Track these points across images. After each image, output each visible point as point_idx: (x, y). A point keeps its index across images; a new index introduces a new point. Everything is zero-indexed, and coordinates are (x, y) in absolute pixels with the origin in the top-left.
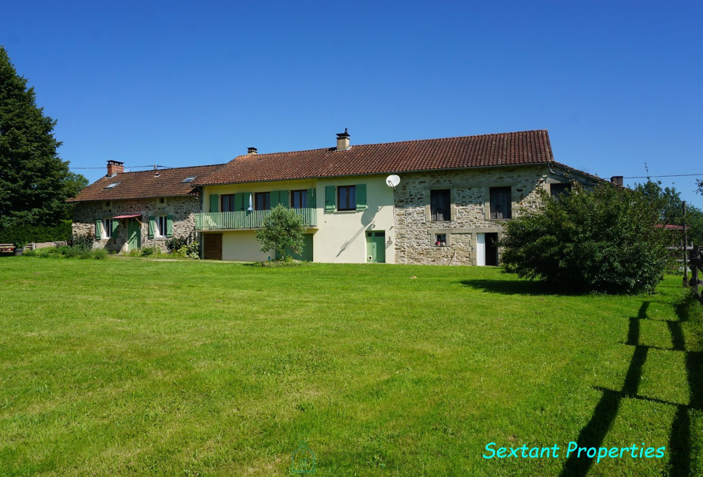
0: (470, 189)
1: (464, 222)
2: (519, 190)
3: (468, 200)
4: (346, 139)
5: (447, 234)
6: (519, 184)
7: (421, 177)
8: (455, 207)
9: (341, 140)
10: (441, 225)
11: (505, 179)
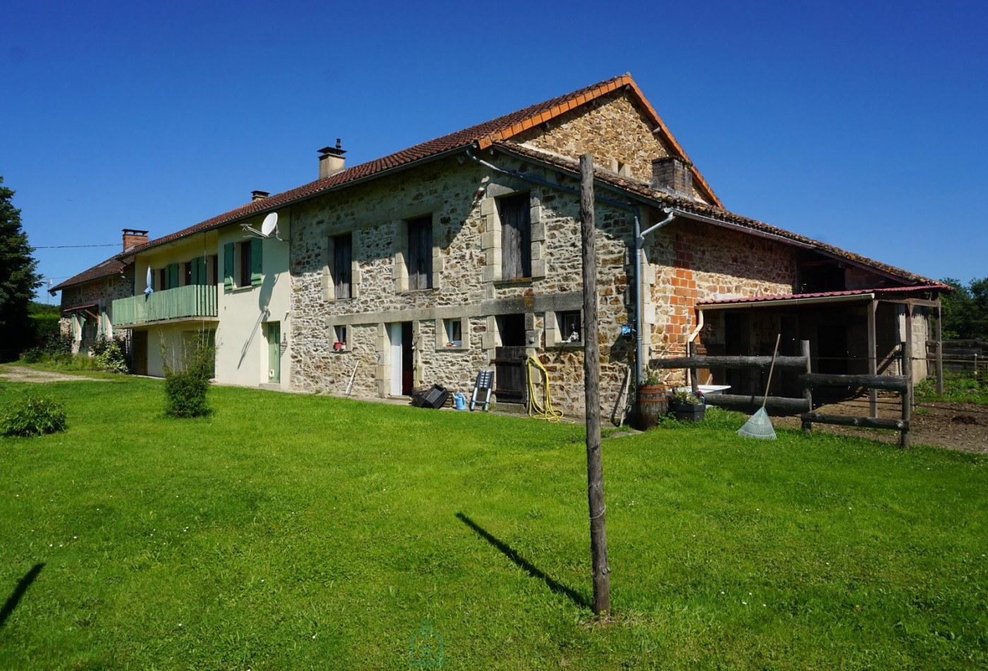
0: (376, 228)
1: (369, 299)
2: (445, 221)
3: (374, 250)
4: (330, 157)
5: (347, 326)
6: (445, 205)
7: (319, 211)
8: (358, 269)
9: (323, 161)
10: (341, 307)
11: (425, 198)
